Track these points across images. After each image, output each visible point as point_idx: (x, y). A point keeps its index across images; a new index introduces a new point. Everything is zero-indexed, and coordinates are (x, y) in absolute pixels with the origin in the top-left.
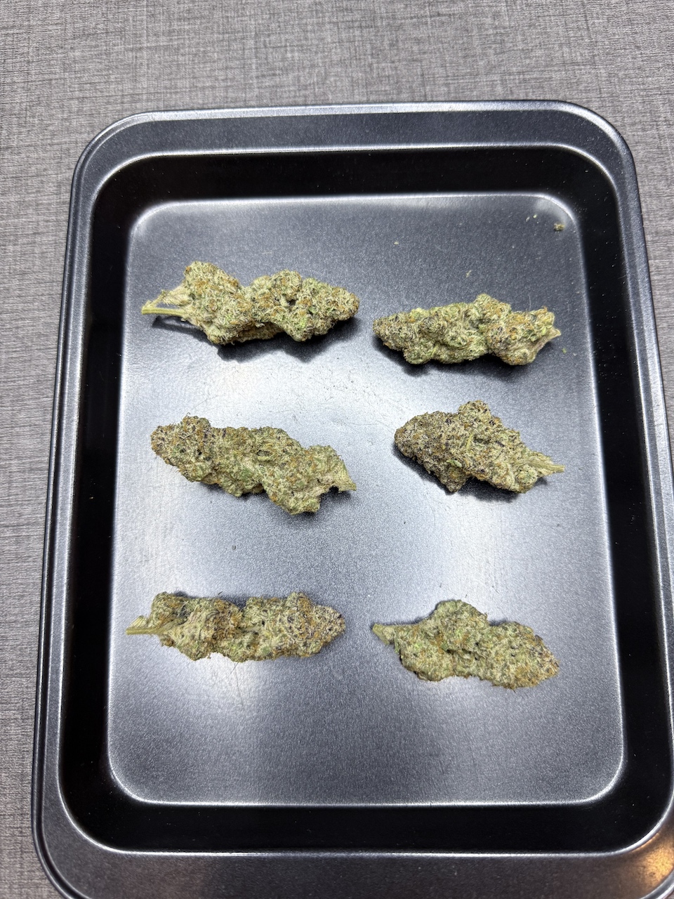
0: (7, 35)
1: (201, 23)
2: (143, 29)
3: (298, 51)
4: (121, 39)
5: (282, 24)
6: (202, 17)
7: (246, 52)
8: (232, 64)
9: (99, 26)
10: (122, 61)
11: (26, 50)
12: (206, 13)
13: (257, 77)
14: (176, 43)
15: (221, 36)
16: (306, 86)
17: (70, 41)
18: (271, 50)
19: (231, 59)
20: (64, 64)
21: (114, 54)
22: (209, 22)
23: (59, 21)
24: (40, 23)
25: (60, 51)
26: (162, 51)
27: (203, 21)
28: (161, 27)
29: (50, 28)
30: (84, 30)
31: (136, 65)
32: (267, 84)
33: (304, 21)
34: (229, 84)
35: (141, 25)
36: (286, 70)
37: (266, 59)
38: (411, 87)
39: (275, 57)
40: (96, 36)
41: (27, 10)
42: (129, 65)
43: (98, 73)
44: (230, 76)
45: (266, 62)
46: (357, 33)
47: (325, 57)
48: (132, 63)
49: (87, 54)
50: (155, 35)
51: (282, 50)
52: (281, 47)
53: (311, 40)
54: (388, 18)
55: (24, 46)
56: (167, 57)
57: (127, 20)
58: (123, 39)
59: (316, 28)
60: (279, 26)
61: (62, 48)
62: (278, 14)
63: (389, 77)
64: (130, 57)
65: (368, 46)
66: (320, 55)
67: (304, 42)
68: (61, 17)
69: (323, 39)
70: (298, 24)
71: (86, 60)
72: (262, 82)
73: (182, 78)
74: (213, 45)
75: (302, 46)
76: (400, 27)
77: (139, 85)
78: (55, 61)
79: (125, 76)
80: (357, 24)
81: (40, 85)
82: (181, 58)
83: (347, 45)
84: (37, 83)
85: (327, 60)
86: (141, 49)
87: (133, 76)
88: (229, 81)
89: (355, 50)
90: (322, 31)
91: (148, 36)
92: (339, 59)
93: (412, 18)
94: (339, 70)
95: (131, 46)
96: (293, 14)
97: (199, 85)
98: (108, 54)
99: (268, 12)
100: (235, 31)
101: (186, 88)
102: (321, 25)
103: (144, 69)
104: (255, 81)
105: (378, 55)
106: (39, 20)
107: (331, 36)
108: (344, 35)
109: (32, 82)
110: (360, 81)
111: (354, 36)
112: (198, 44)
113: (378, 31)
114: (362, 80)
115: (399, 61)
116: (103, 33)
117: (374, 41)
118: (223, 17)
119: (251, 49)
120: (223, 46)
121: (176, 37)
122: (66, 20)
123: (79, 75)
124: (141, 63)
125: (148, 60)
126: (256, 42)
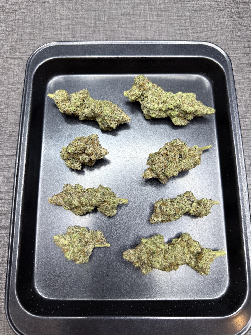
0: (96, 13)
1: (169, 13)
2: (147, 13)
3: (206, 24)
4: (139, 17)
5: (199, 15)
6: (169, 10)
7: (187, 24)
8: (181, 28)
9: (131, 12)
10: (140, 24)
11: (104, 19)
12: (171, 9)
13: (191, 33)
14: (160, 19)
15: (177, 18)
16: (210, 37)
17: (120, 17)
18: (196, 24)
19: (181, 26)
20: (118, 25)
21: (137, 22)
22: (172, 13)
23: (115, 9)
24: (108, 9)
25: (117, 20)
26: (155, 22)
27: (170, 12)
28: (154, 13)
29: (112, 11)
30: (125, 13)
31: (146, 27)
32: (195, 36)
33: (207, 14)
34: (181, 35)
35: (146, 12)
36: (202, 31)
37: (194, 27)
38: (248, 40)
39: (197, 26)
40: (130, 15)
41: (103, 5)
42: (143, 26)
43: (132, 29)
44: (181, 32)
45: (194, 28)
46: (227, 19)
47: (216, 27)
48: (144, 26)
49: (127, 21)
50: (152, 16)
51: (200, 24)
52: (199, 23)
53: (210, 21)
54: (237, 14)
55: (103, 18)
56: (157, 24)
57: (141, 10)
58: (140, 17)
59: (212, 17)
60: (198, 15)
61: (117, 19)
62: (197, 11)
63: (239, 35)
64: (144, 23)
65: (231, 24)
66: (214, 26)
67: (207, 21)
68: (116, 8)
69: (214, 21)
70: (205, 15)
71: (127, 24)
72: (193, 35)
73: (163, 32)
74: (174, 21)
75: (207, 23)
76: (242, 18)
77: (148, 34)
78: (115, 24)
79: (142, 30)
80: (226, 16)
81: (110, 32)
82: (162, 25)
83: (223, 23)
84: (109, 31)
85: (216, 28)
86: (147, 21)
87: (145, 31)
88: (181, 34)
89: (227, 25)
90: (214, 18)
91: (149, 16)
92: (221, 28)
93: (246, 15)
94: (221, 32)
95: (143, 20)
96: (203, 11)
97: (170, 35)
98: (135, 22)
99: (193, 10)
100: (181, 16)
101: (165, 36)
102: (213, 16)
103: (149, 28)
104: (191, 35)
105: (235, 27)
106: (108, 8)
107: (217, 20)
108: (222, 20)
109: (107, 30)
110: (229, 37)
111: (226, 20)
112: (169, 20)
113: (234, 19)
114: (230, 36)
115: (243, 30)
116: (132, 14)
117: (233, 23)
118: (177, 11)
119: (188, 23)
120: (178, 21)
121: (160, 17)
122: (118, 9)
123: (124, 29)
124: (148, 26)
125: (150, 25)
126: (190, 20)
